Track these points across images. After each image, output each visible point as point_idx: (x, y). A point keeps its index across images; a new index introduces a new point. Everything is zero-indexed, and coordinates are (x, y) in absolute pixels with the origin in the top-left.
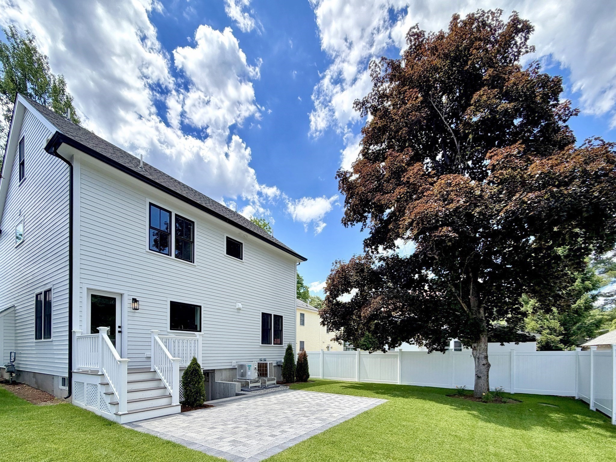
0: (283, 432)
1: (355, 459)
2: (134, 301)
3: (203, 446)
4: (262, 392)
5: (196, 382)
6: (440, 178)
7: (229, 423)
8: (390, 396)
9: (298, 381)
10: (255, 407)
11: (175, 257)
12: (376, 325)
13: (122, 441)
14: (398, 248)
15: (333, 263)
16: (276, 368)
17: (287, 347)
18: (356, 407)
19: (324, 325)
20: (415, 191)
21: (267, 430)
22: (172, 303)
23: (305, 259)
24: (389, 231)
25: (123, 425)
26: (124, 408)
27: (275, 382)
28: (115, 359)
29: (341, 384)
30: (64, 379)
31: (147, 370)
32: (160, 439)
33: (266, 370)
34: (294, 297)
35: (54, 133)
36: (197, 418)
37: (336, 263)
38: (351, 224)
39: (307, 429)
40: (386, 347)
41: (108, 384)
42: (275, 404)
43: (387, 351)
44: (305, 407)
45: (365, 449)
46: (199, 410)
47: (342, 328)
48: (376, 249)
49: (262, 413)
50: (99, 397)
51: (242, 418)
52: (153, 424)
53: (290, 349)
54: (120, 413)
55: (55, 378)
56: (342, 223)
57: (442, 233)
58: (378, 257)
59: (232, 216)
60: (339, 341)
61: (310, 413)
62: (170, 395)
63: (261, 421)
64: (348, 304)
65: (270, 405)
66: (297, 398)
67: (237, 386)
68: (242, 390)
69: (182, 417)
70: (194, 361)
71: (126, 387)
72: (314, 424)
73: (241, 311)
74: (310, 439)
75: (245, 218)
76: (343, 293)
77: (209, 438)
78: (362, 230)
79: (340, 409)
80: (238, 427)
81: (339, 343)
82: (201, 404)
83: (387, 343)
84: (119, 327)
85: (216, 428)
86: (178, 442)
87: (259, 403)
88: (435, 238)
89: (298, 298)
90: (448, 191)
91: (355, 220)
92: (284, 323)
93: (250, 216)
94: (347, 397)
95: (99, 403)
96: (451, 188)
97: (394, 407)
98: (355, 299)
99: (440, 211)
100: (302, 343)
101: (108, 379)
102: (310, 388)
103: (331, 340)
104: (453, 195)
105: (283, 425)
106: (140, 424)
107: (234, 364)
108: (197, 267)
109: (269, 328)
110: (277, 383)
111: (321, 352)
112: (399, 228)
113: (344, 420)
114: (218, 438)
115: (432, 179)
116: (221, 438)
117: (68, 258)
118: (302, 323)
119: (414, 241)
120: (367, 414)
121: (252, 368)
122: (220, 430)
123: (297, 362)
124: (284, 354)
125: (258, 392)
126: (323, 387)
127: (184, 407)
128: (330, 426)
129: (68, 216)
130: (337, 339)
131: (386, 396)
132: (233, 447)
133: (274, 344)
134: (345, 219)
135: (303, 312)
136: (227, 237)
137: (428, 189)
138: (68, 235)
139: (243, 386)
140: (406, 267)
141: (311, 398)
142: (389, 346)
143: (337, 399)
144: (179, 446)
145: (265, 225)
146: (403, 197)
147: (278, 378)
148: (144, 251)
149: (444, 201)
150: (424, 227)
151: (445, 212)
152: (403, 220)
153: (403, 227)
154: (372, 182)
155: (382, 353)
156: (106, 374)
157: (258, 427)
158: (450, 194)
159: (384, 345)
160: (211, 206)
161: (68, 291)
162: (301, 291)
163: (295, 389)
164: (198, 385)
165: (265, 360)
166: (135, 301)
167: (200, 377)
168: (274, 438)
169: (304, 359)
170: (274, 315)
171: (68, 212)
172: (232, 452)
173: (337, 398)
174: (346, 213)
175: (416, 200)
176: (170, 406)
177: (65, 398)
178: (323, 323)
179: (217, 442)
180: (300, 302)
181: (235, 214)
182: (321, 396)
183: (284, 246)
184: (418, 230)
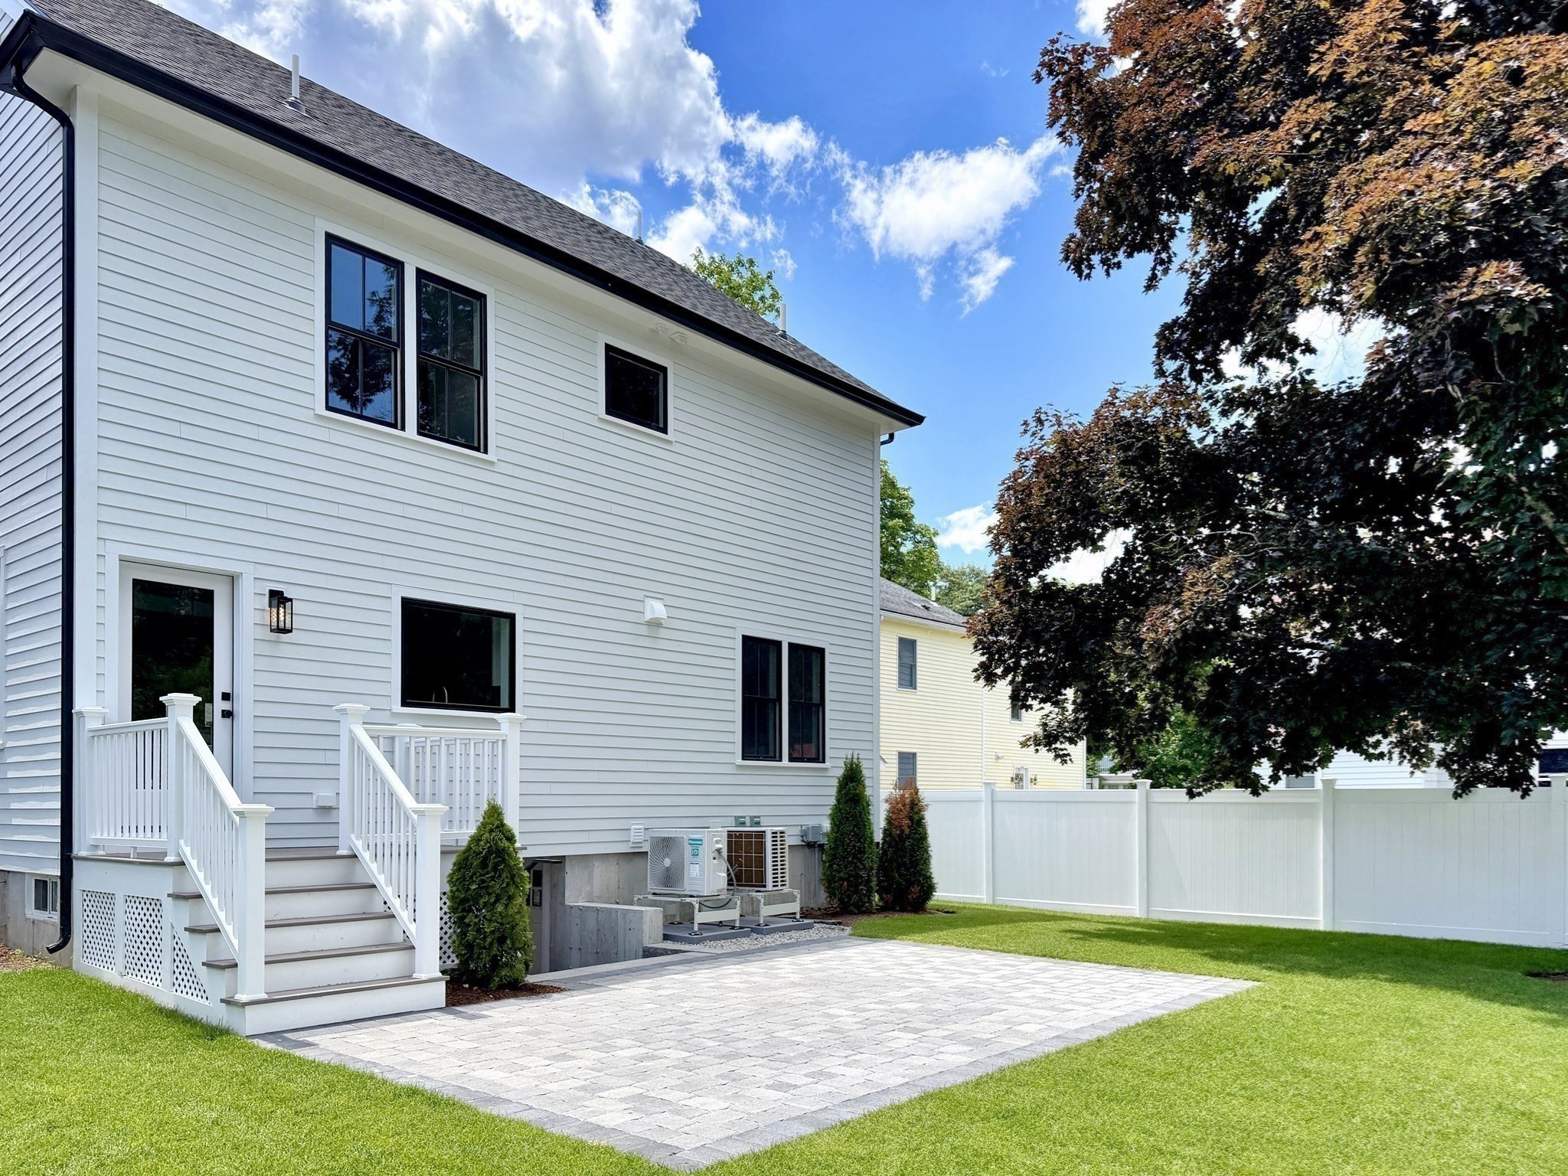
0: (820, 1075)
1: (1087, 1167)
2: (275, 602)
3: (531, 1108)
4: (746, 943)
5: (498, 900)
6: (1476, 55)
7: (620, 1042)
8: (1270, 969)
9: (886, 908)
10: (715, 993)
11: (419, 433)
12: (1219, 678)
13: (260, 1085)
14: (1309, 349)
15: (1025, 423)
16: (800, 855)
17: (840, 772)
18: (1117, 1003)
19: (990, 679)
20: (1368, 115)
21: (761, 1069)
22: (407, 603)
23: (913, 419)
24: (1262, 283)
25: (255, 1041)
26: (253, 982)
27: (795, 907)
28: (223, 804)
29: (1065, 925)
30: (41, 884)
31: (328, 855)
32: (385, 1082)
33: (761, 862)
34: (868, 573)
35: (16, 20)
36: (508, 1024)
37: (1040, 421)
38: (1104, 262)
39: (910, 1071)
40: (1263, 769)
41: (200, 896)
42: (793, 984)
43: (1265, 788)
44: (910, 998)
45: (1130, 1138)
46: (512, 1001)
47: (1069, 693)
48: (1213, 363)
49: (742, 1013)
50: (167, 944)
51: (670, 1028)
52: (354, 1041)
53: (852, 782)
54: (242, 997)
55: (13, 885)
56: (1066, 259)
57: (1478, 291)
58: (1220, 395)
59: (627, 259)
60: (1058, 745)
61: (930, 1018)
62: (407, 944)
63: (739, 1040)
64: (1091, 594)
65: (775, 989)
66: (879, 968)
67: (646, 919)
68: (666, 937)
69: (449, 1021)
70: (494, 820)
71: (259, 909)
72: (940, 1057)
73: (663, 633)
74: (922, 1098)
75: (673, 263)
76: (1069, 550)
77: (554, 1087)
78: (1151, 283)
79: (1052, 1008)
80: (653, 1058)
81: (1057, 756)
82: (516, 981)
83: (1266, 752)
84: (226, 697)
85: (574, 1058)
86: (448, 1092)
87: (728, 982)
88: (1449, 311)
89: (889, 575)
90: (1513, 106)
91: (1121, 243)
92: (828, 677)
93: (694, 251)
94: (1082, 972)
95: (167, 965)
96: (1523, 93)
97: (1278, 1009)
98: (1122, 576)
99: (1468, 193)
100: (907, 761)
101: (200, 878)
102: (934, 934)
103: (1024, 744)
104: (1531, 120)
105: (821, 1055)
106: (310, 1039)
107: (637, 836)
108: (501, 467)
109: (772, 695)
110: (805, 914)
111: (983, 793)
112: (1299, 272)
113: (1061, 1045)
114: (583, 1088)
115: (1447, 57)
116: (593, 1089)
117: (58, 451)
118: (908, 676)
119: (1382, 318)
120: (1157, 1028)
121: (706, 851)
122: (589, 1064)
123: (885, 830)
124: (833, 801)
125: (729, 946)
126: (988, 932)
127: (454, 990)
128: (1003, 1062)
129: (59, 303)
130: (1049, 739)
131: (1253, 969)
132: (635, 1115)
133: (791, 759)
134: (1079, 245)
135: (908, 634)
136: (609, 348)
137: (1424, 106)
138: (58, 369)
139: (670, 922)
140: (1337, 430)
141: (935, 969)
142: (1276, 768)
143: (1041, 977)
144: (451, 1104)
145: (755, 284)
146: (1318, 140)
147: (808, 893)
148: (307, 415)
149: (1493, 149)
150: (1405, 266)
151: (1492, 196)
152: (1311, 241)
153: (1315, 268)
154: (1187, 86)
155: (1245, 794)
156: (193, 863)
157: (728, 1057)
158: (1517, 119)
159: (1254, 759)
160: (545, 228)
161: (58, 570)
162: (903, 550)
163: (873, 936)
164: (506, 906)
165: (758, 824)
166: (278, 598)
167: (513, 877)
168: (786, 1095)
169: (911, 819)
170: (791, 646)
171: (58, 287)
172: (636, 1130)
173: (1045, 970)
174: (1082, 220)
175: (1369, 151)
176: (406, 979)
177: (52, 951)
178: (987, 674)
179: (578, 1099)
180: (898, 592)
181: (636, 248)
182: (976, 963)
183: (828, 371)
184: (1377, 280)
